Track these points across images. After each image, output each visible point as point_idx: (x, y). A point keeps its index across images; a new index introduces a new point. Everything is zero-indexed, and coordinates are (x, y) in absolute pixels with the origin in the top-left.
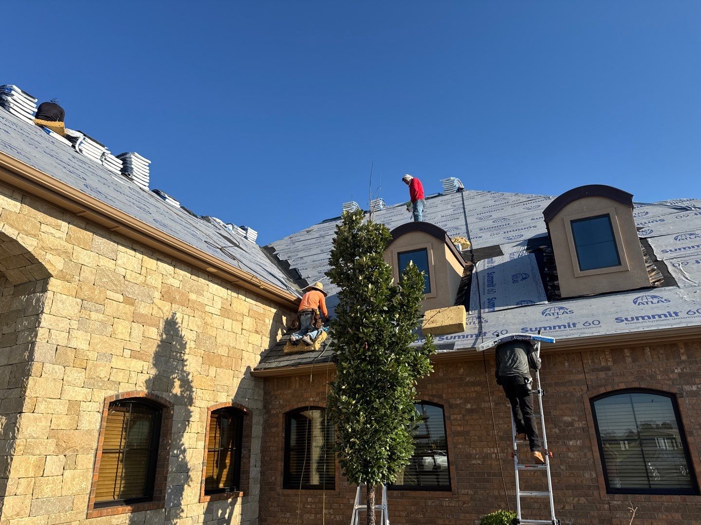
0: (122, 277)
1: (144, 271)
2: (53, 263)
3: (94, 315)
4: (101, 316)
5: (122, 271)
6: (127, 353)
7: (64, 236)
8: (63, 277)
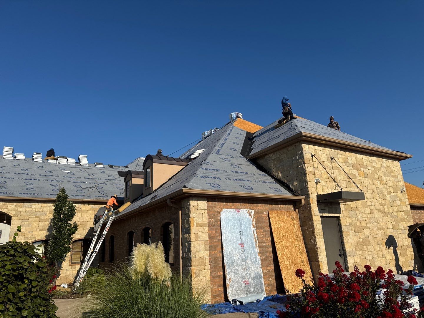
0: (34, 212)
1: (42, 207)
2: (11, 213)
3: (26, 223)
5: (34, 210)
6: (38, 230)
7: (15, 206)
8: (15, 216)
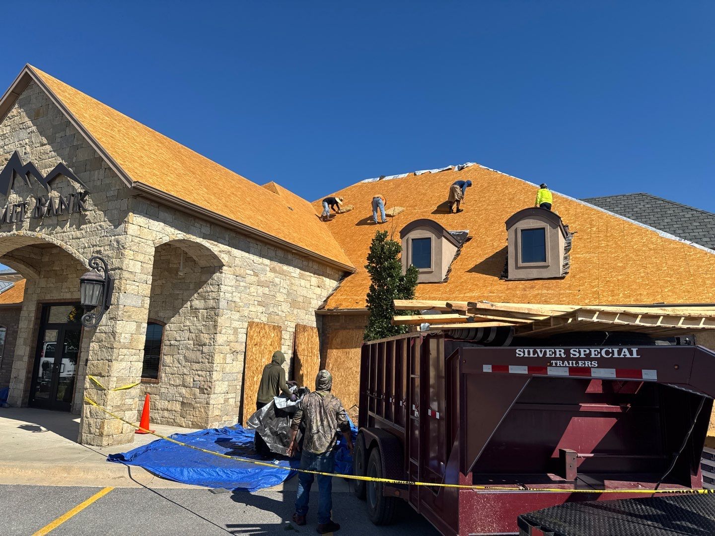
0: (252, 262)
2: (224, 258)
3: (242, 284)
4: (245, 284)
6: (256, 303)
8: (228, 265)
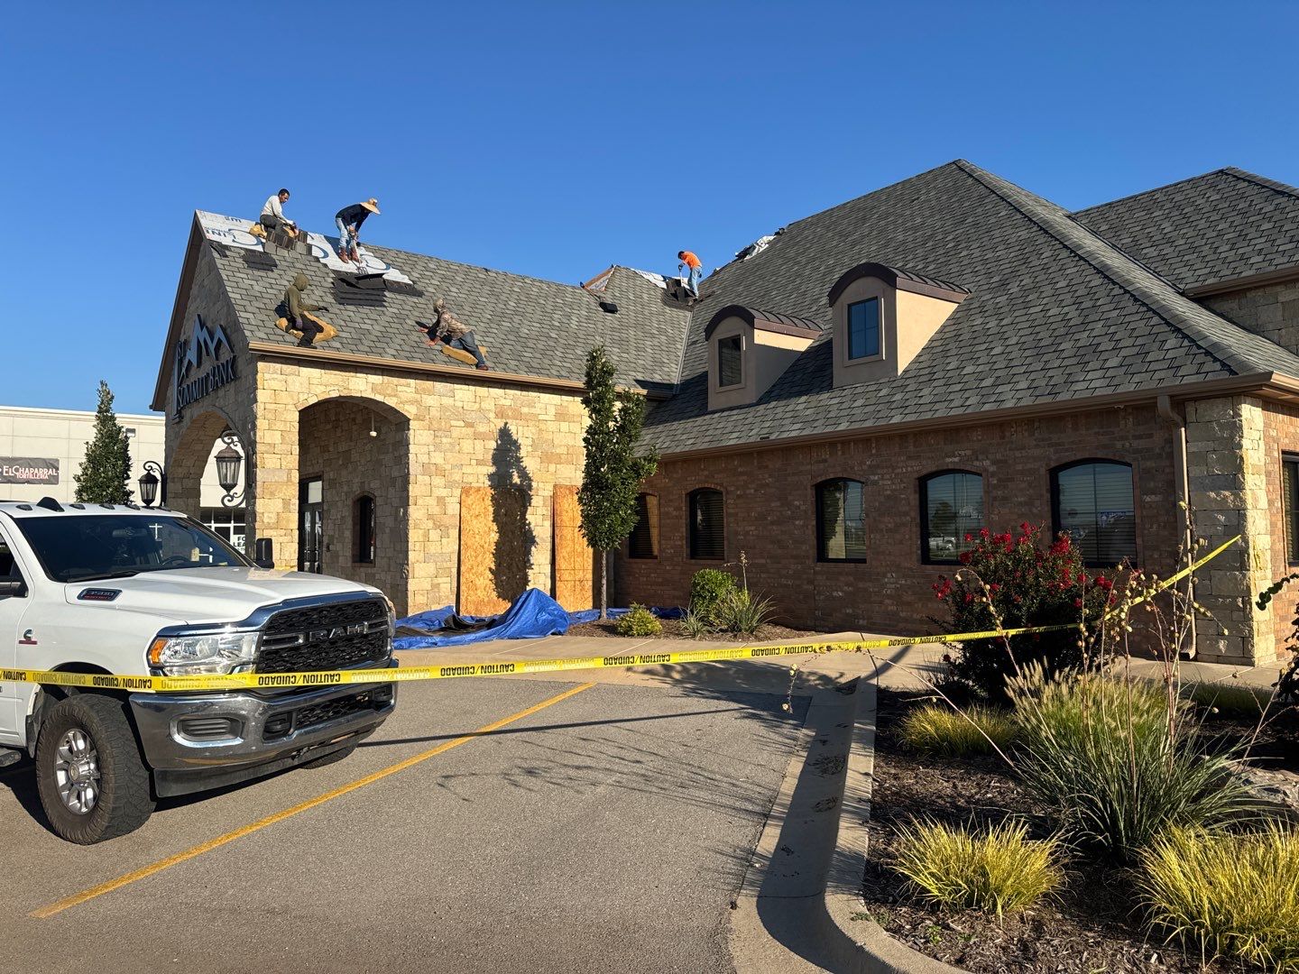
0: (461, 410)
2: (409, 411)
3: (444, 440)
4: (449, 440)
5: (460, 404)
6: (474, 462)
7: (413, 390)
8: (418, 418)
